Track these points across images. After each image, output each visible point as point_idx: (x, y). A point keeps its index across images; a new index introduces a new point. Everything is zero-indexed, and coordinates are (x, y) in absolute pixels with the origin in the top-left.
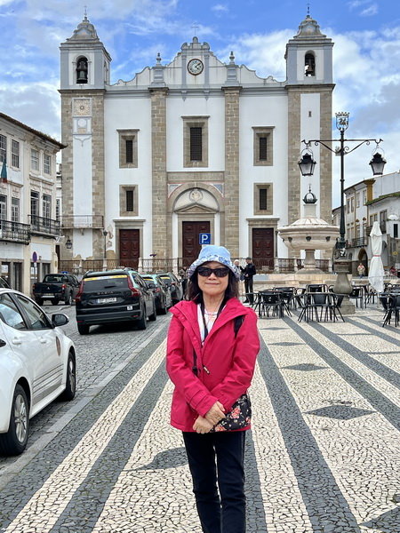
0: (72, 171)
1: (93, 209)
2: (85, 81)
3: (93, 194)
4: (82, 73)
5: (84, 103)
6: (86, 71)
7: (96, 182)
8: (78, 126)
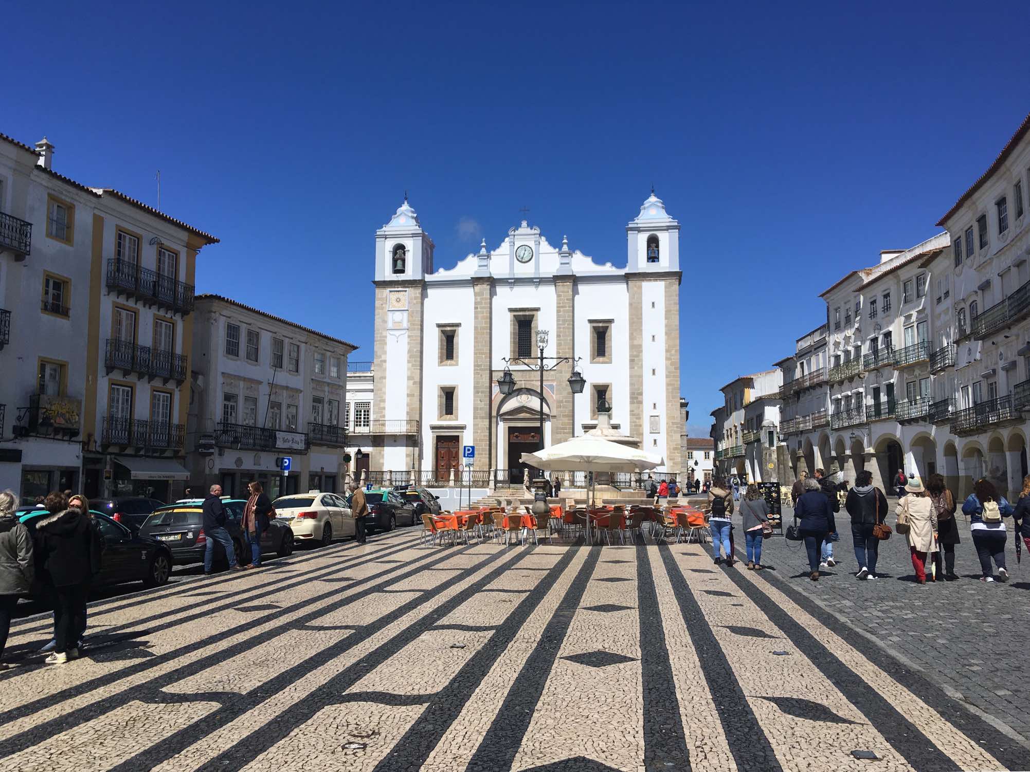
0: (385, 370)
1: (408, 413)
2: (402, 271)
3: (408, 395)
4: (399, 262)
5: (400, 295)
6: (404, 261)
7: (412, 382)
8: (393, 320)
